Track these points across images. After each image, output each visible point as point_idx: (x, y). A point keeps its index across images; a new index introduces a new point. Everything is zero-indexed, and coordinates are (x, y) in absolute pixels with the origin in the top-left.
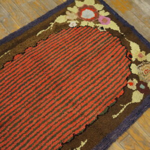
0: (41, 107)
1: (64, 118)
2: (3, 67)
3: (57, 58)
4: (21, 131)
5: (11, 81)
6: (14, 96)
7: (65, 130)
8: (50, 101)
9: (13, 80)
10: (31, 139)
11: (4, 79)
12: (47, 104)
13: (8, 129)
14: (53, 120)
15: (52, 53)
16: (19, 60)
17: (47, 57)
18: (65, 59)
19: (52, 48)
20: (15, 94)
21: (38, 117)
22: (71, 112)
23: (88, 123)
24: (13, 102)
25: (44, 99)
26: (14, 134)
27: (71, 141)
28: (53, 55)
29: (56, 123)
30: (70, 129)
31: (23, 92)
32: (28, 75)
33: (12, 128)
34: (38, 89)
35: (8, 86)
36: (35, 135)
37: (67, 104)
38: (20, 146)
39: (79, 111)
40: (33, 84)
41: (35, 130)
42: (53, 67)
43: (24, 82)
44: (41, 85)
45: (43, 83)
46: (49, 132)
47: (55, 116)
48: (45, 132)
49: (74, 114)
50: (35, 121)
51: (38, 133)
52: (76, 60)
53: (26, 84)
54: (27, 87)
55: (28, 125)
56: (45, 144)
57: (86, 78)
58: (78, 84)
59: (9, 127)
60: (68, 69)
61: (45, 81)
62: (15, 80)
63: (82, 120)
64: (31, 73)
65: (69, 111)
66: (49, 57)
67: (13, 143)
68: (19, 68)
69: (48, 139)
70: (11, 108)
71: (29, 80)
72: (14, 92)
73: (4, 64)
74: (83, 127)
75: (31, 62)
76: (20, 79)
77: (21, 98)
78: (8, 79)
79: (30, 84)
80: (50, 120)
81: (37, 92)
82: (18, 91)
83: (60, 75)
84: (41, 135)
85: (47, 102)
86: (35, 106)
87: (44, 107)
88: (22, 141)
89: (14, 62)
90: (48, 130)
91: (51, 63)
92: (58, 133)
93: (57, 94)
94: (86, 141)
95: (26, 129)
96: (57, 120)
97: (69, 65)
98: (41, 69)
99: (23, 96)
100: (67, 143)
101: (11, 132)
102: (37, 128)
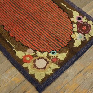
0: (45, 21)
1: (50, 12)
2: (19, 41)
3: (13, 15)
4: (59, 29)
5: (29, 36)
6: (39, 34)
7: (56, 11)
8: (41, 17)
9: (28, 35)
10: (63, 24)
11: (28, 40)
12: (43, 19)
13: (59, 35)
14: (52, 16)
15: (9, 17)
16: (14, 34)
17: (12, 20)
18: (14, 11)
19: (5, 18)
20: (38, 34)
21: (51, 22)
22: (47, 9)
23: (53, 2)
24: (43, 34)
25: (40, 20)
26: (61, 32)
27: (62, 9)
28: (11, 17)
29: (53, 15)
30: (56, 9)
31: (36, 30)
32: (25, 28)
33: (58, 33)
34: (34, 23)
35: (33, 38)
36: (61, 23)
37: (43, 10)
38: (67, 28)
39: (46, 6)
40: (31, 26)
41: (58, 23)
42: (19, 17)
43: (29, 30)
44: (31, 22)
45: (30, 21)
46: (58, 17)
47: (50, 15)
48: (59, 19)
49: (48, 8)
50: (53, 23)
51: (59, 22)
52: (15, 6)
53: (31, 29)
54: (33, 28)
55: (56, 26)
56: (65, 19)
57: (27, 2)
58: (31, 6)
59: (58, 34)
60: (21, 10)
61: (29, 20)
62: (28, 34)
63: (51, 4)
64: (24, 27)
65: (46, 9)
66: (13, 19)
67: (66, 32)
68: (20, 33)
69: (62, 18)
70: (46, 35)
71: (28, 27)
72: (36, 34)
73: (17, 41)
74: (55, 4)
75: (16, 27)
76: (27, 32)
77: (40, 30)
78: (28, 38)
79: (31, 27)
80: (52, 17)
81: (36, 23)
82: (36, 32)
83: (25, 13)
84: (60, 20)
85: (42, 19)
86: (45, 24)
87: (45, 20)
88: (64, 28)
89: (15, 36)
90: (57, 17)
91: (17, 17)
92: (59, 14)
93: (37, 15)
94: (61, 3)
95: (58, 27)
96: (52, 14)
97: (19, 9)
98: (21, 22)
99: (39, 29)
100: (63, 10)
101: (60, 33)
102: (57, 22)
